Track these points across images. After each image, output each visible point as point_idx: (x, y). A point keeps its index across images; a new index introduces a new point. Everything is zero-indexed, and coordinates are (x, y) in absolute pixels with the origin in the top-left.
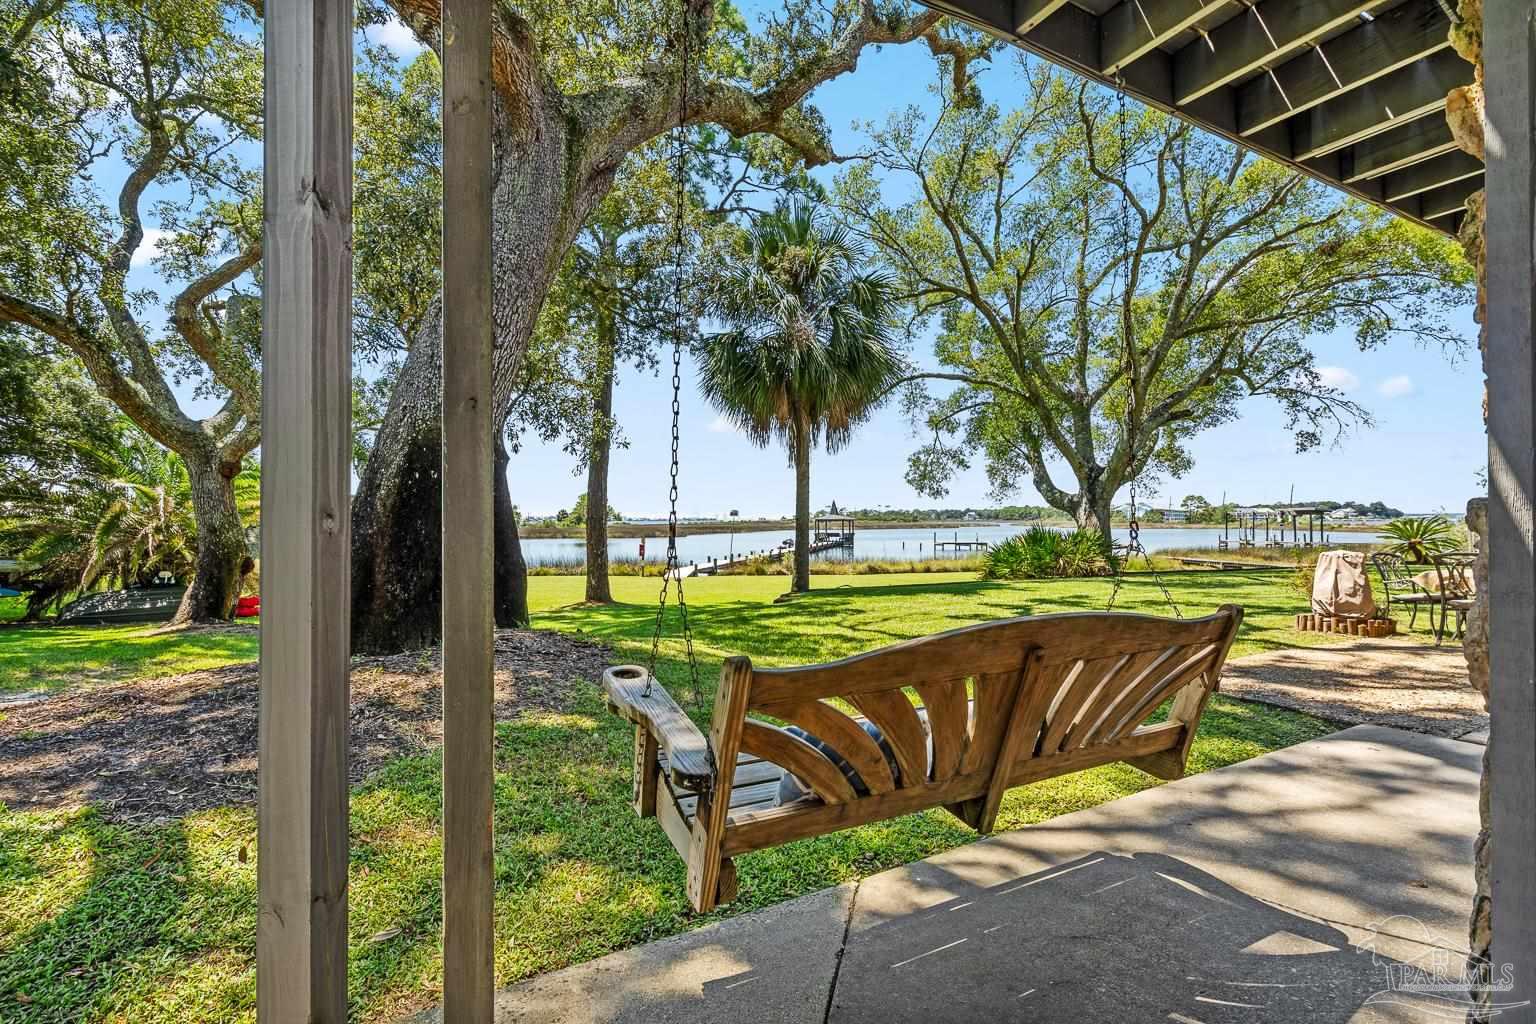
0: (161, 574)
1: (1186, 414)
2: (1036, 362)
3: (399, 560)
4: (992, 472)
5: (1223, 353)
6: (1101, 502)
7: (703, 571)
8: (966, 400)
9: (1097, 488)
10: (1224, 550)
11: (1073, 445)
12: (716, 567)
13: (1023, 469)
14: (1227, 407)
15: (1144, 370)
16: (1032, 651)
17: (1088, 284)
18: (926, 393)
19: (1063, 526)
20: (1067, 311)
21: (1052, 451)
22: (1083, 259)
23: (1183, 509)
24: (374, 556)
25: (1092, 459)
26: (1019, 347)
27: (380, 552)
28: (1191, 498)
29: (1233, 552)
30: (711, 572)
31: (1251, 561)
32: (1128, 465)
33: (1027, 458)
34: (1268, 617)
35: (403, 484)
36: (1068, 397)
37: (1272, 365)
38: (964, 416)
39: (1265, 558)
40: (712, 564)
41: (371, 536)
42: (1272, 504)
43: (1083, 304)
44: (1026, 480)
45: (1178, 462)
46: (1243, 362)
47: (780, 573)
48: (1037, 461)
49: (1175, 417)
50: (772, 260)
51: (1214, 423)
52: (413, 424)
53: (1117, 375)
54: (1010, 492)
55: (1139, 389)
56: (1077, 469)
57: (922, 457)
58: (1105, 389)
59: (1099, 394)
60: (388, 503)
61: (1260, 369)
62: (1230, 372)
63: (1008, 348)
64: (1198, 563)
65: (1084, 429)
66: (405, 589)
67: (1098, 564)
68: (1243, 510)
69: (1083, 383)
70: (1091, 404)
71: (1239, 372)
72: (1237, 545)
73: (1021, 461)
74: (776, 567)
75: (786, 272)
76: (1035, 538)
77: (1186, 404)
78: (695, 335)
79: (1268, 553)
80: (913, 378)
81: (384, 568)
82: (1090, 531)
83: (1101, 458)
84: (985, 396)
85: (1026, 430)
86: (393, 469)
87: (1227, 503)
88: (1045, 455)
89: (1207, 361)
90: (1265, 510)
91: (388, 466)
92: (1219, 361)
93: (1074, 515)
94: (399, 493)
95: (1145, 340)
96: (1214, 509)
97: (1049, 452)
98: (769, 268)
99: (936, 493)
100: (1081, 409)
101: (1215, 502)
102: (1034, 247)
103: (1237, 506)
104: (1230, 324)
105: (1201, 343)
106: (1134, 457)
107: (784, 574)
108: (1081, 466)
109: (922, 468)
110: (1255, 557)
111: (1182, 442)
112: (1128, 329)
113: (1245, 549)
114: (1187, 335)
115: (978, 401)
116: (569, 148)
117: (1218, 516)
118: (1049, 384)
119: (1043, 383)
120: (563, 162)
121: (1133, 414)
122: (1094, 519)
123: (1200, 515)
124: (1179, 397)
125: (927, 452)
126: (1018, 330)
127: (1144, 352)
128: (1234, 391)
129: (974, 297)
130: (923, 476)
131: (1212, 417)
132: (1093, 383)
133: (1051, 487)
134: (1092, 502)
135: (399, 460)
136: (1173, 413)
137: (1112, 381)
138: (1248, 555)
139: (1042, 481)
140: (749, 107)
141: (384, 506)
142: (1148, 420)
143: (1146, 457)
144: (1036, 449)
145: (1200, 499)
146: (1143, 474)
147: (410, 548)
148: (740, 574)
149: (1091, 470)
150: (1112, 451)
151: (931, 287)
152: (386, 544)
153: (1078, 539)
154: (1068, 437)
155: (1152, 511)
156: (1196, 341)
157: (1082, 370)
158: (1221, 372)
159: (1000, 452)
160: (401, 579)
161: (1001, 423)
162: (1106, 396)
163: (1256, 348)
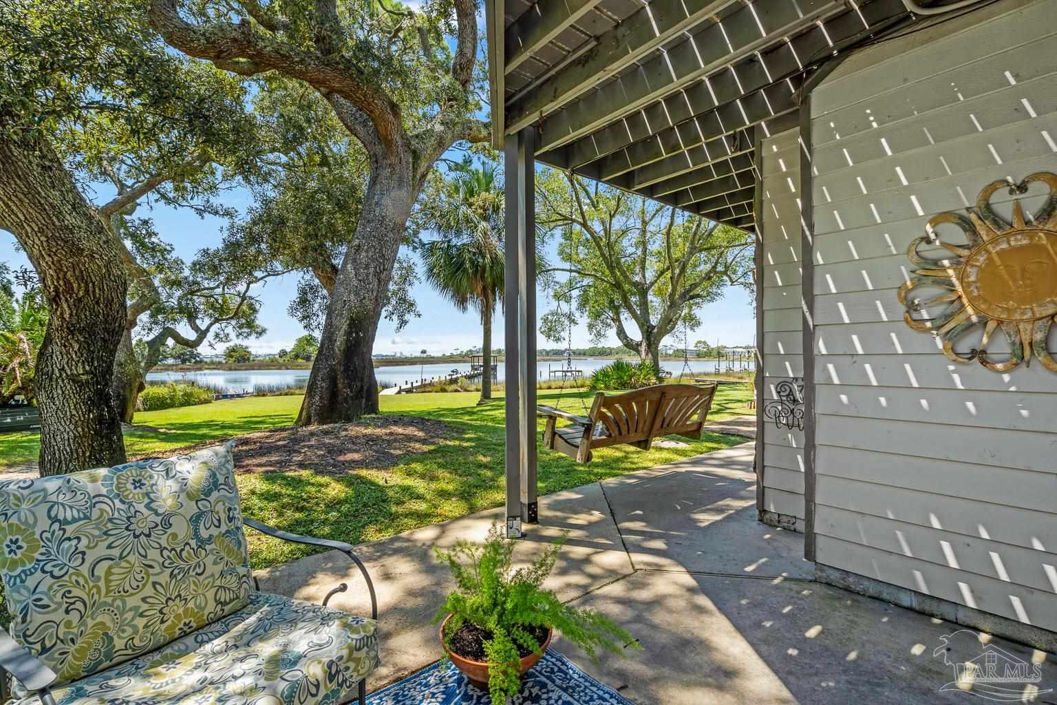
0: (17, 397)
1: (698, 296)
2: (618, 263)
3: (348, 377)
4: (591, 327)
5: (717, 263)
6: (654, 346)
7: (404, 390)
8: (576, 283)
9: (652, 336)
10: (717, 373)
11: (638, 312)
12: (413, 388)
13: (609, 325)
14: (719, 292)
15: (677, 271)
16: (663, 394)
17: (647, 219)
18: (556, 280)
19: (633, 360)
20: (634, 236)
21: (626, 315)
22: (644, 205)
23: (695, 349)
24: (336, 375)
25: (648, 321)
26: (610, 255)
27: (339, 373)
28: (699, 342)
29: (722, 375)
30: (409, 391)
31: (732, 380)
32: (668, 324)
33: (613, 319)
34: (736, 404)
35: (348, 340)
36: (636, 284)
37: (741, 269)
38: (575, 293)
39: (739, 378)
40: (409, 386)
41: (334, 365)
42: (744, 346)
43: (644, 232)
44: (612, 333)
45: (693, 322)
46: (727, 268)
47: (456, 391)
48: (617, 320)
49: (692, 298)
50: (471, 200)
51: (712, 300)
52: (350, 309)
53: (662, 273)
54: (602, 340)
55: (674, 282)
56: (641, 326)
57: (549, 317)
58: (656, 281)
59: (652, 284)
60: (342, 348)
61: (735, 272)
62: (720, 272)
63: (603, 255)
64: (704, 381)
65: (644, 304)
66: (351, 392)
67: (653, 381)
68: (728, 350)
69: (644, 276)
70: (648, 288)
71: (725, 273)
72: (725, 371)
73: (609, 321)
74: (454, 387)
75: (481, 208)
76: (619, 367)
77: (698, 291)
78: (416, 240)
79: (740, 375)
80: (549, 270)
81: (342, 381)
82: (648, 362)
83: (654, 320)
84: (587, 281)
85: (612, 301)
86: (342, 332)
87: (719, 345)
88: (622, 317)
89: (709, 267)
90: (740, 350)
91: (340, 330)
92: (714, 267)
93: (638, 352)
94: (346, 344)
95: (676, 254)
96: (713, 349)
97: (625, 315)
98: (470, 205)
99: (558, 340)
100: (643, 291)
101: (713, 345)
102: (619, 199)
103: (725, 347)
104: (720, 247)
105: (706, 256)
106: (671, 320)
107: (459, 391)
108: (643, 325)
109: (549, 324)
110: (734, 377)
111: (697, 312)
112: (669, 247)
113: (729, 372)
114: (700, 251)
115: (584, 284)
116: (413, 166)
117: (715, 353)
118: (626, 277)
119: (622, 274)
120: (411, 174)
121: (672, 295)
122: (650, 355)
123: (705, 353)
124: (694, 286)
125: (552, 314)
126: (609, 245)
127: (676, 261)
128: (721, 284)
129: (584, 225)
130: (550, 329)
131: (711, 297)
132: (650, 275)
133: (626, 337)
134: (649, 345)
135: (345, 327)
136: (690, 295)
137: (659, 276)
138: (730, 376)
139: (621, 333)
140: (482, 130)
141: (340, 350)
142: (679, 298)
143: (677, 319)
144: (618, 314)
145: (705, 343)
146: (675, 330)
147: (352, 371)
148: (429, 392)
149: (648, 327)
150: (659, 316)
151: (560, 217)
152: (342, 368)
153: (641, 367)
154: (635, 307)
155: (677, 350)
156: (703, 255)
157: (643, 269)
158: (716, 272)
159: (597, 316)
160: (350, 386)
161: (598, 299)
162: (656, 285)
163: (733, 260)
